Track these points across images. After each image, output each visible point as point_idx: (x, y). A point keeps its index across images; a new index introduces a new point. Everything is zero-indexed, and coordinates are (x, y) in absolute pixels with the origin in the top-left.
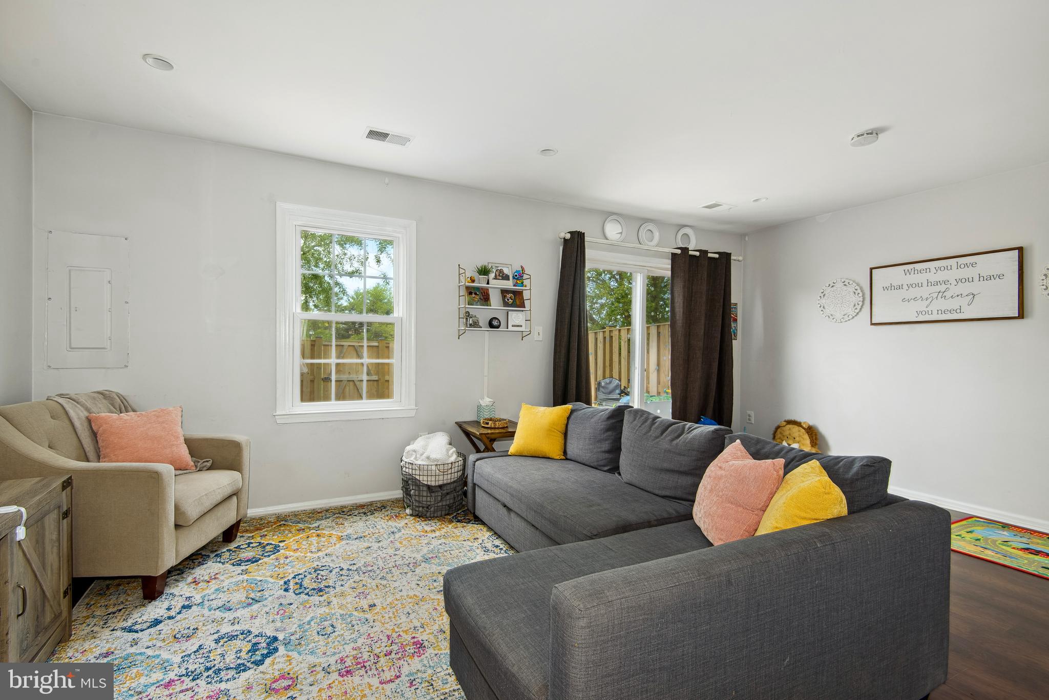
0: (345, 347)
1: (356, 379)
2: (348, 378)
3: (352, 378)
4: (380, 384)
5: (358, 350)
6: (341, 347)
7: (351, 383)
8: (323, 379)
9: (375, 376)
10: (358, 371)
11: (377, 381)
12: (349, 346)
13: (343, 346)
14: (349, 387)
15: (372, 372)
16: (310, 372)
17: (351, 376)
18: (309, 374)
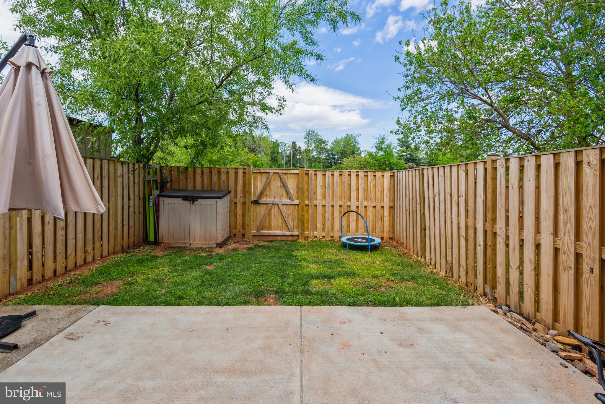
0: (271, 174)
1: (280, 203)
2: (273, 201)
3: (276, 201)
4: (300, 208)
5: (282, 177)
6: (268, 174)
7: (276, 206)
8: (252, 202)
9: (295, 201)
10: (282, 196)
11: (298, 205)
12: (274, 173)
13: (269, 173)
14: (274, 209)
15: (293, 197)
16: (242, 196)
17: (276, 200)
18: (242, 198)
